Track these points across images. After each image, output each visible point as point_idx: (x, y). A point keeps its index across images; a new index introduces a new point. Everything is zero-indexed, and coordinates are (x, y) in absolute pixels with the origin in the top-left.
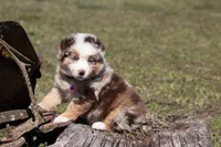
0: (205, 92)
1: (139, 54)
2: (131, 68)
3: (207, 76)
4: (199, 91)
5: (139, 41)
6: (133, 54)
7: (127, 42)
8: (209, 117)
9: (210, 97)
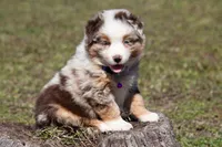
0: (161, 70)
1: (72, 27)
2: (64, 46)
3: (162, 48)
4: (153, 70)
5: (70, 9)
6: (65, 27)
7: (56, 13)
8: (171, 104)
9: (169, 77)
